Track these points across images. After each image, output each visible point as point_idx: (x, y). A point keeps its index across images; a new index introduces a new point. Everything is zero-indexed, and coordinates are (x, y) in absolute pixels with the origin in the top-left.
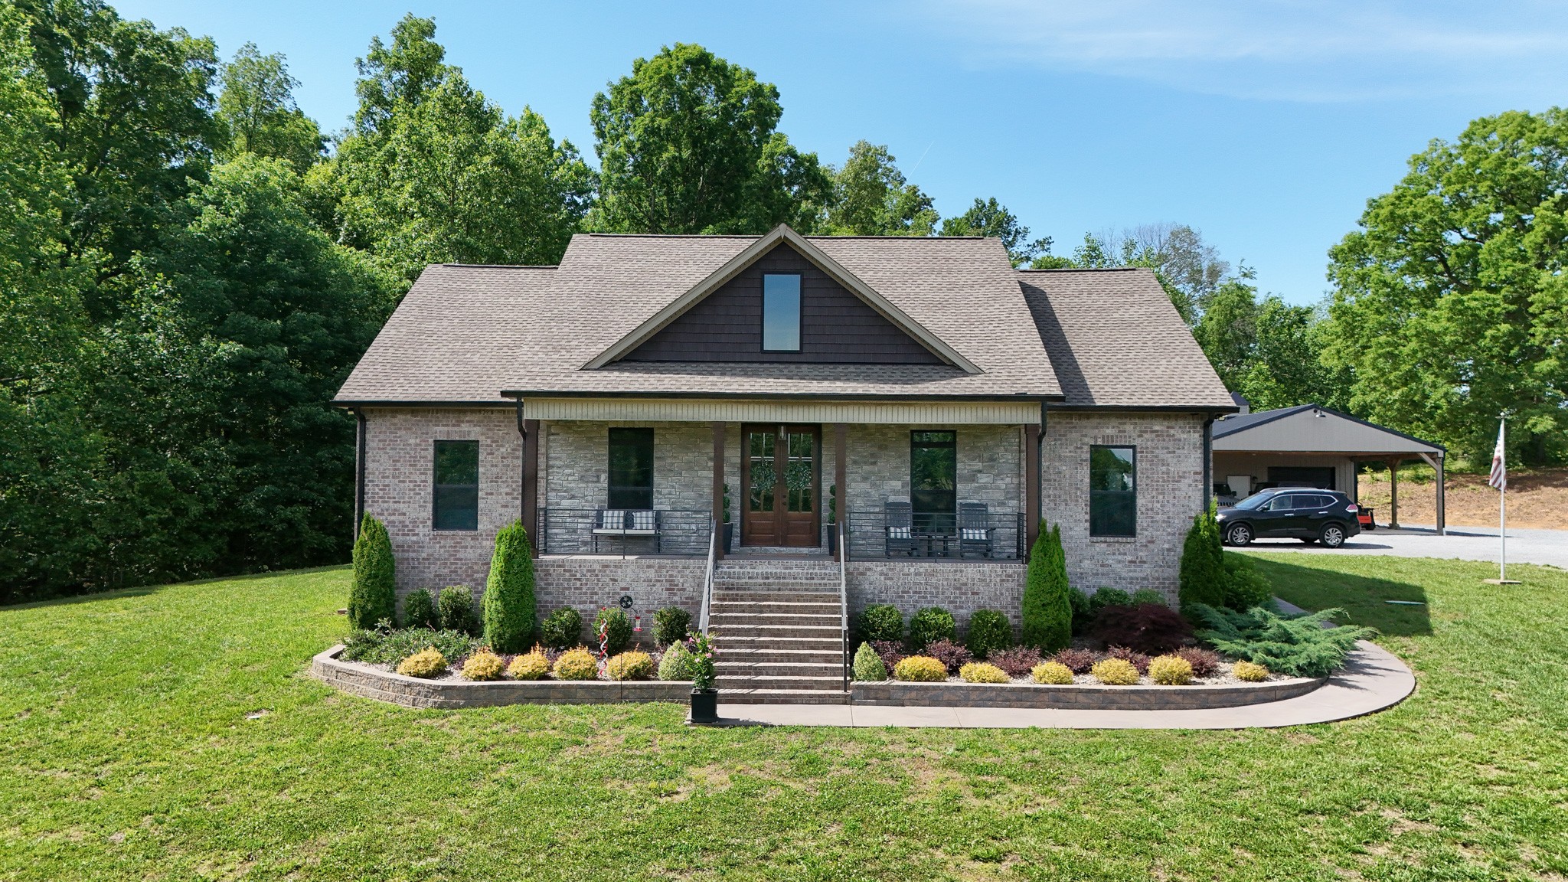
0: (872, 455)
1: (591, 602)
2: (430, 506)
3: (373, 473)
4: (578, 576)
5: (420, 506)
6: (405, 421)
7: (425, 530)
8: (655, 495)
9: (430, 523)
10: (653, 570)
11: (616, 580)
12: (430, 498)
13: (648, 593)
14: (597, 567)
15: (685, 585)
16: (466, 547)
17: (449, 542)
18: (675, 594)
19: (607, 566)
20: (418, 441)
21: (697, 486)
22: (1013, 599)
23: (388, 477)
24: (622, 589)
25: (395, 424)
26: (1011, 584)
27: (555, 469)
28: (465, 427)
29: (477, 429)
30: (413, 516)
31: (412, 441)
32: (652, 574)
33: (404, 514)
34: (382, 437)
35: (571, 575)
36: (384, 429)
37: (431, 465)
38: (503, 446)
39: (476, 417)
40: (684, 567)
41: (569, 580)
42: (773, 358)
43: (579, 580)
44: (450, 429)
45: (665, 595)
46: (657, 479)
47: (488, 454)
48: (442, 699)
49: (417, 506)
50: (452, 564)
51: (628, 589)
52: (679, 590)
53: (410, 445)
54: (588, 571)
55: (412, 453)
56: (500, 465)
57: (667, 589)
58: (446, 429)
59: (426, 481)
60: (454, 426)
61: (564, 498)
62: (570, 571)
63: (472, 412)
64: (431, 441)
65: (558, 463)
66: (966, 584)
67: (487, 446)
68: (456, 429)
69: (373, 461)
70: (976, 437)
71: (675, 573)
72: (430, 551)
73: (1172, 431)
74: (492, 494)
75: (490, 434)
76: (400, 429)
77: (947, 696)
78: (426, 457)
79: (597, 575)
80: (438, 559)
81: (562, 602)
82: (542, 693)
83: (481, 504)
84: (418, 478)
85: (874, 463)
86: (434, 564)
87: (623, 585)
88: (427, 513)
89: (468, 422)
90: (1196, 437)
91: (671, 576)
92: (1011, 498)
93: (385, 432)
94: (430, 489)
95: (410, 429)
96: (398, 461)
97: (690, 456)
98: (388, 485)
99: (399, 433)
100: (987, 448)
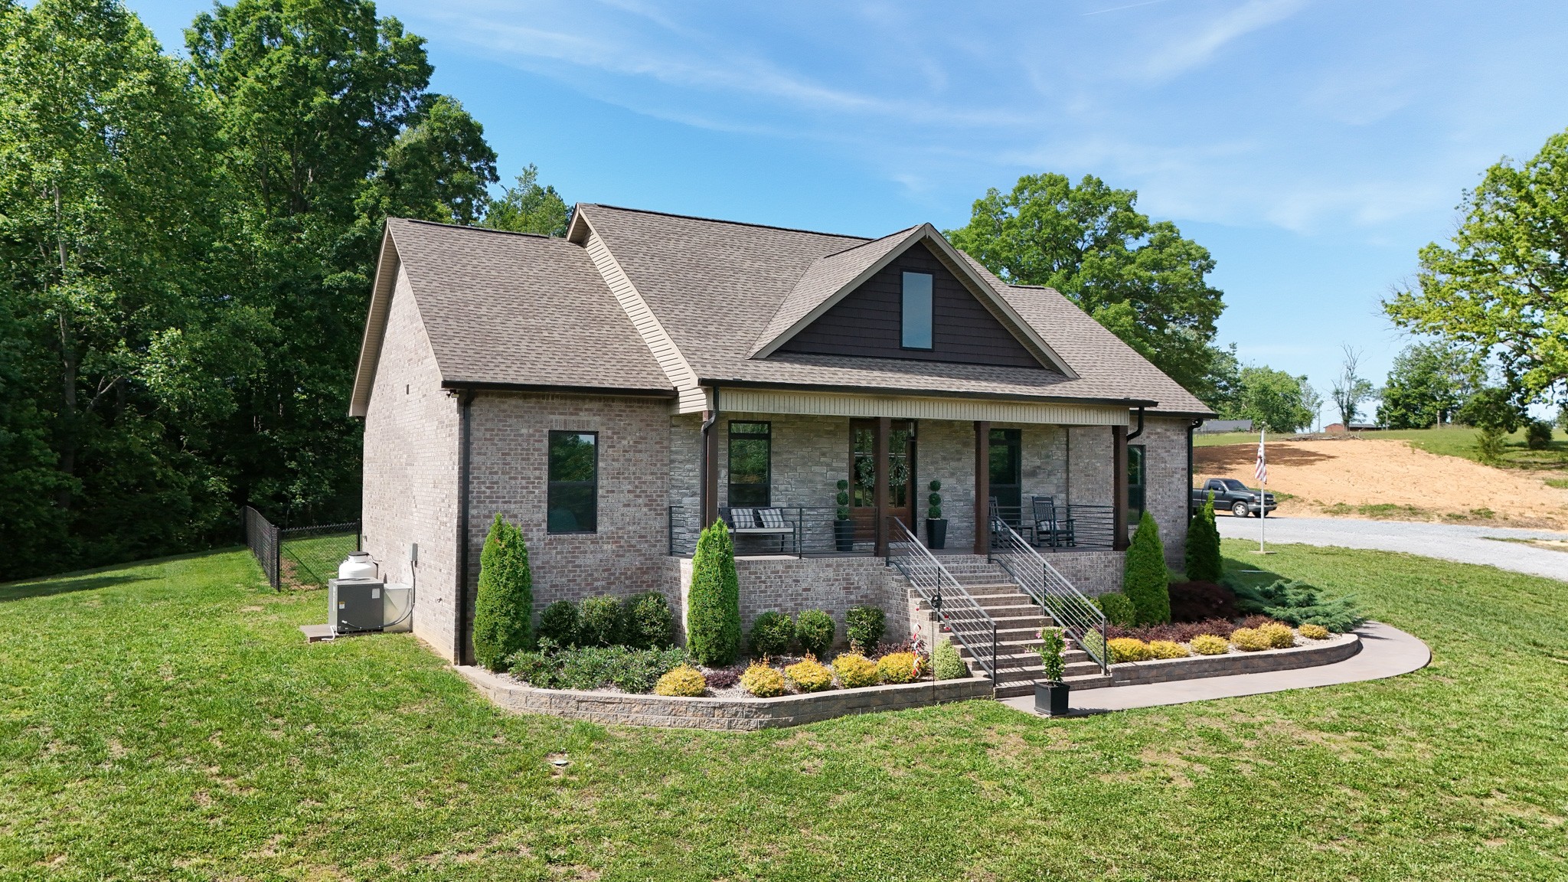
0: (958, 452)
1: (775, 606)
2: (545, 506)
3: (479, 469)
4: (763, 578)
5: (534, 507)
6: (516, 407)
7: (538, 536)
8: (773, 491)
9: (544, 526)
10: (831, 570)
11: (798, 581)
12: (545, 497)
13: (827, 593)
14: (780, 568)
15: (861, 583)
16: (586, 552)
17: (567, 547)
18: (851, 593)
19: (790, 567)
20: (531, 431)
21: (811, 481)
23: (496, 473)
24: (805, 590)
25: (505, 411)
27: (677, 464)
28: (584, 416)
29: (597, 419)
30: (526, 517)
31: (524, 431)
32: (830, 573)
33: (515, 516)
34: (489, 425)
35: (757, 578)
36: (491, 415)
37: (545, 459)
38: (624, 438)
39: (596, 405)
40: (859, 565)
41: (755, 583)
42: (910, 355)
43: (764, 582)
44: (568, 417)
45: (843, 594)
46: (774, 475)
47: (609, 447)
48: (768, 718)
49: (530, 506)
50: (570, 571)
51: (809, 590)
52: (855, 588)
53: (522, 435)
54: (772, 572)
55: (525, 445)
56: (622, 458)
57: (845, 588)
58: (562, 417)
59: (541, 478)
60: (571, 414)
61: (686, 495)
62: (756, 573)
63: (592, 399)
64: (546, 431)
65: (680, 457)
67: (608, 437)
68: (573, 418)
69: (479, 454)
70: (1036, 435)
71: (851, 571)
72: (546, 558)
73: (1168, 434)
74: (613, 492)
75: (611, 424)
76: (510, 417)
78: (540, 450)
79: (780, 577)
80: (554, 567)
81: (748, 607)
83: (601, 504)
84: (532, 474)
85: (959, 460)
86: (550, 572)
87: (805, 585)
88: (542, 515)
89: (586, 410)
90: (1182, 439)
91: (847, 574)
93: (493, 420)
94: (545, 487)
95: (522, 417)
96: (509, 454)
97: (805, 452)
98: (497, 483)
99: (510, 421)
100: (1043, 446)
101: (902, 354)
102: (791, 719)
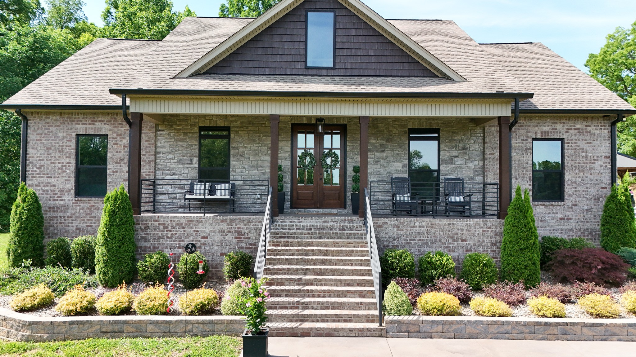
0: (381, 146)
1: (179, 248)
2: (73, 180)
3: (33, 157)
4: (170, 228)
5: (66, 180)
6: (55, 120)
7: (69, 197)
8: (231, 173)
9: (73, 192)
10: (225, 224)
11: (198, 231)
12: (73, 175)
13: (222, 241)
14: (184, 221)
15: (250, 235)
16: (99, 209)
17: (87, 205)
18: (242, 242)
19: (191, 221)
20: (65, 135)
21: (260, 166)
22: (492, 244)
23: (43, 160)
24: (203, 238)
25: (48, 123)
26: (490, 234)
27: (161, 155)
28: (98, 125)
29: (107, 127)
30: (61, 186)
31: (60, 135)
32: (225, 226)
33: (54, 186)
34: (39, 131)
35: (164, 228)
36: (40, 126)
37: (73, 152)
38: (124, 138)
39: (106, 118)
40: (249, 222)
41: (163, 231)
42: (314, 72)
43: (170, 231)
44: (88, 126)
45: (234, 242)
46: (233, 162)
47: (114, 144)
48: (27, 333)
49: (63, 180)
50: (88, 220)
51: (207, 238)
52: (246, 238)
53: (59, 137)
54: (177, 224)
55: (61, 143)
56: (122, 151)
57: (236, 238)
58: (84, 126)
59: (70, 163)
60: (90, 124)
61: (168, 175)
62: (164, 224)
63: (103, 114)
64: (74, 135)
65: (163, 150)
66: (457, 234)
67: (114, 138)
68: (91, 126)
69: (33, 149)
70: (453, 132)
71: (242, 226)
72: (73, 211)
73: (589, 129)
74: (117, 172)
75: (116, 130)
76: (52, 126)
77: (469, 329)
78: (70, 146)
79: (184, 228)
80: (78, 217)
81: (158, 248)
82: (116, 328)
83: (109, 179)
84: (65, 160)
85: (383, 151)
86: (76, 220)
87: (203, 234)
88: (71, 185)
89: (100, 121)
90: (606, 132)
91: (239, 228)
92: (478, 175)
93: (41, 128)
94: (73, 168)
95: (59, 126)
96: (50, 149)
97: (256, 147)
98: (43, 166)
99: (51, 129)
100: (460, 141)
101: (309, 72)
102: (46, 336)
